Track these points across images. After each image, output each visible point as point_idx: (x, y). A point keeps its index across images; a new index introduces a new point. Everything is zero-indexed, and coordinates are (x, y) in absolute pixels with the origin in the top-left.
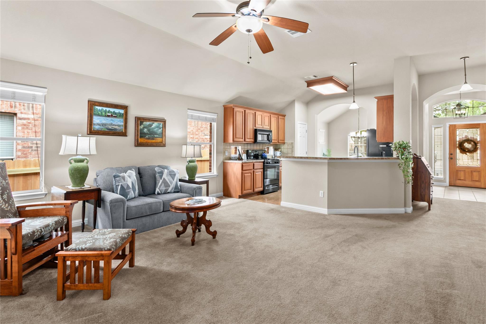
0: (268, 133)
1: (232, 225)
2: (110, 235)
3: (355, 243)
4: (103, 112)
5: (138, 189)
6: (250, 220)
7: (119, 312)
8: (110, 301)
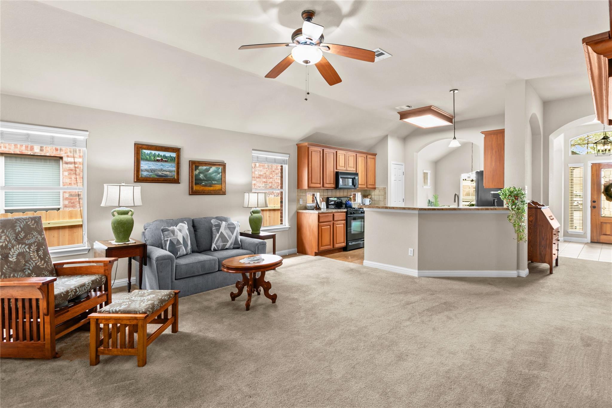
0: (353, 177)
1: (298, 288)
2: (149, 296)
3: (440, 313)
4: (152, 156)
5: (191, 244)
6: (321, 282)
7: (152, 380)
8: (146, 368)
